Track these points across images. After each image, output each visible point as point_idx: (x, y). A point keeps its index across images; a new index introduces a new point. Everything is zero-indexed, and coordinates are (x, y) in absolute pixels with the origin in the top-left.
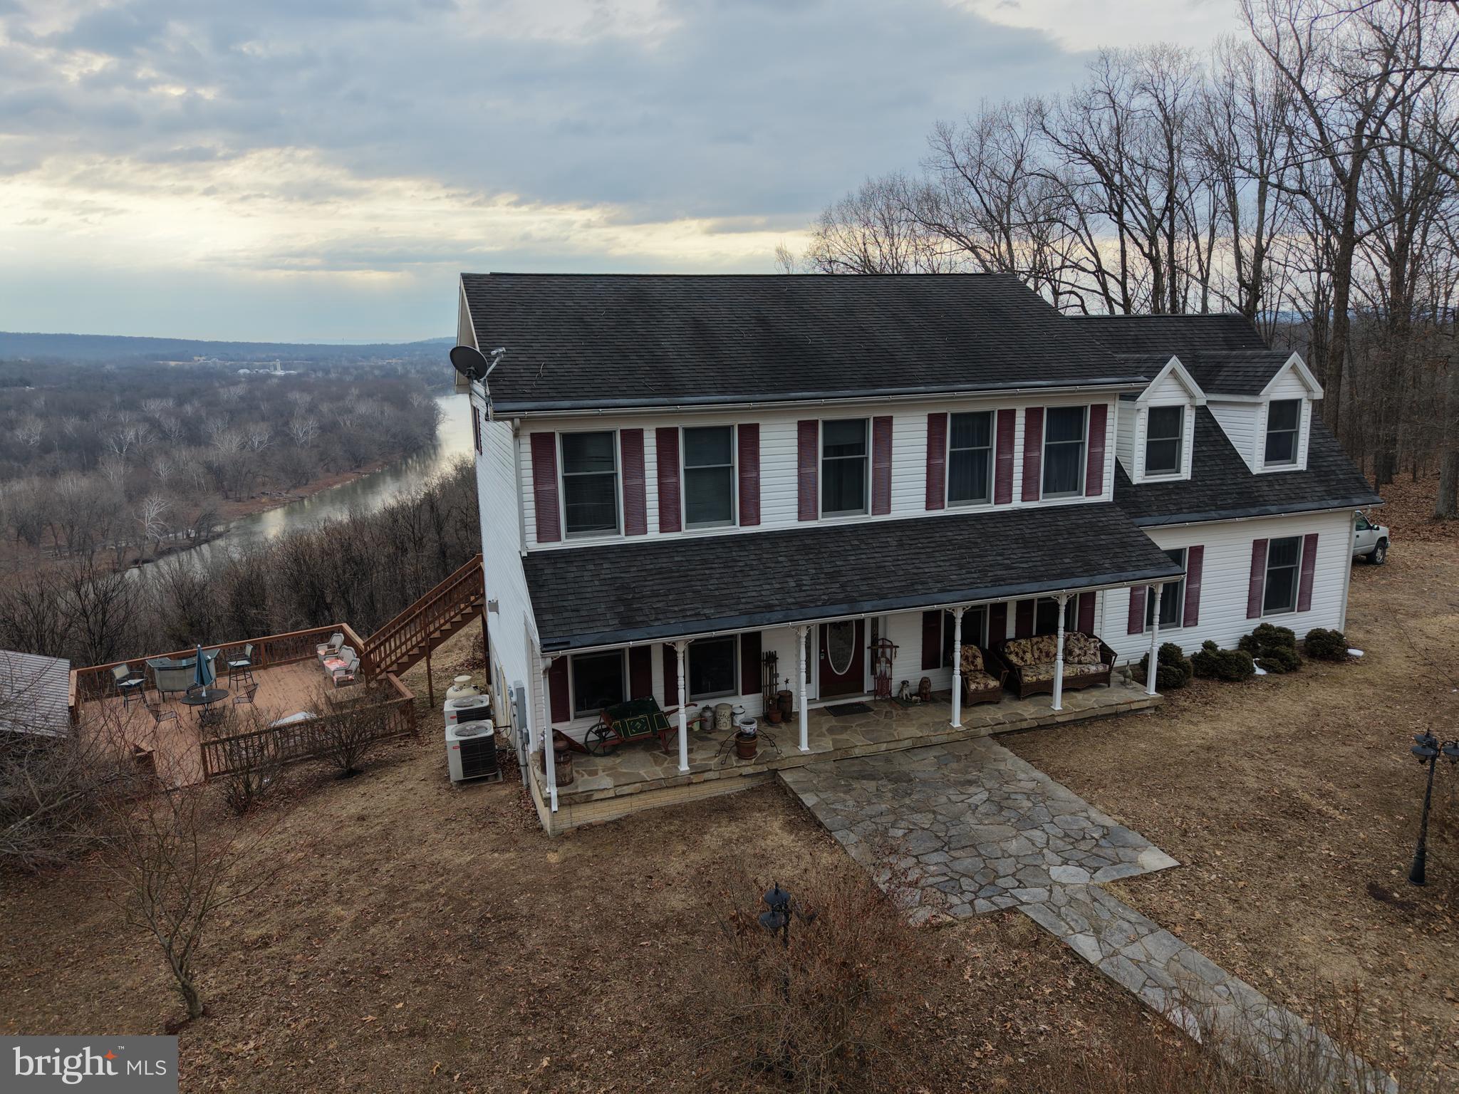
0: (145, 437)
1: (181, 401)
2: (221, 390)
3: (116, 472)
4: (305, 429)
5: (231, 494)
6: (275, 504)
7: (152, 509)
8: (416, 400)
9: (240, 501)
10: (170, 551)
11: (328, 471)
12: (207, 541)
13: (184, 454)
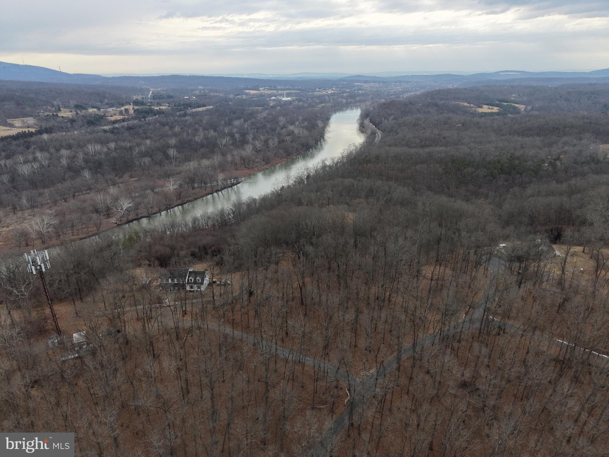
0: (229, 141)
1: (245, 121)
2: (259, 115)
3: (217, 159)
4: (273, 142)
5: (247, 167)
6: (259, 171)
7: (221, 176)
8: (320, 124)
9: (249, 169)
10: (225, 188)
11: (279, 157)
12: (236, 184)
13: (235, 153)
